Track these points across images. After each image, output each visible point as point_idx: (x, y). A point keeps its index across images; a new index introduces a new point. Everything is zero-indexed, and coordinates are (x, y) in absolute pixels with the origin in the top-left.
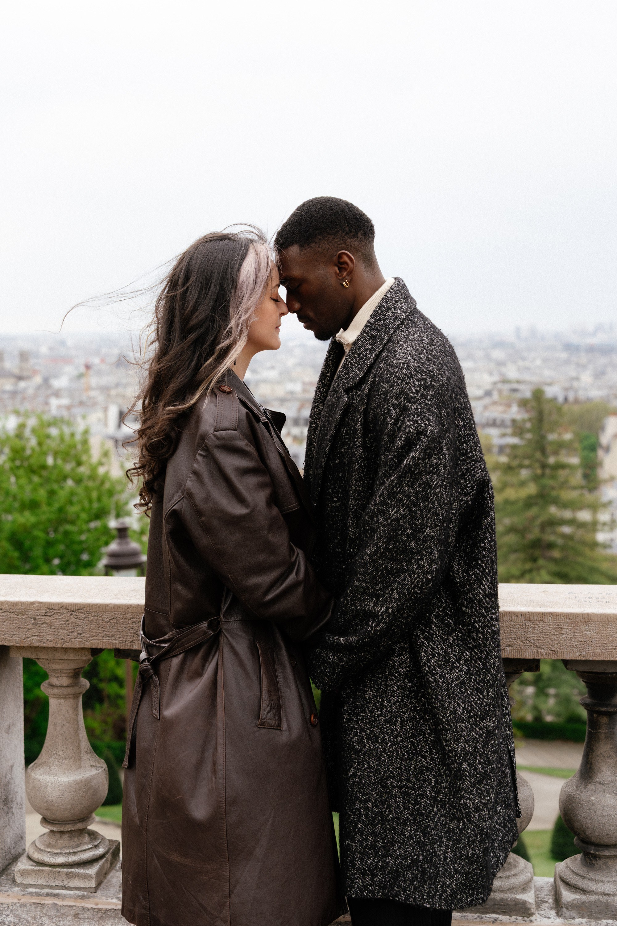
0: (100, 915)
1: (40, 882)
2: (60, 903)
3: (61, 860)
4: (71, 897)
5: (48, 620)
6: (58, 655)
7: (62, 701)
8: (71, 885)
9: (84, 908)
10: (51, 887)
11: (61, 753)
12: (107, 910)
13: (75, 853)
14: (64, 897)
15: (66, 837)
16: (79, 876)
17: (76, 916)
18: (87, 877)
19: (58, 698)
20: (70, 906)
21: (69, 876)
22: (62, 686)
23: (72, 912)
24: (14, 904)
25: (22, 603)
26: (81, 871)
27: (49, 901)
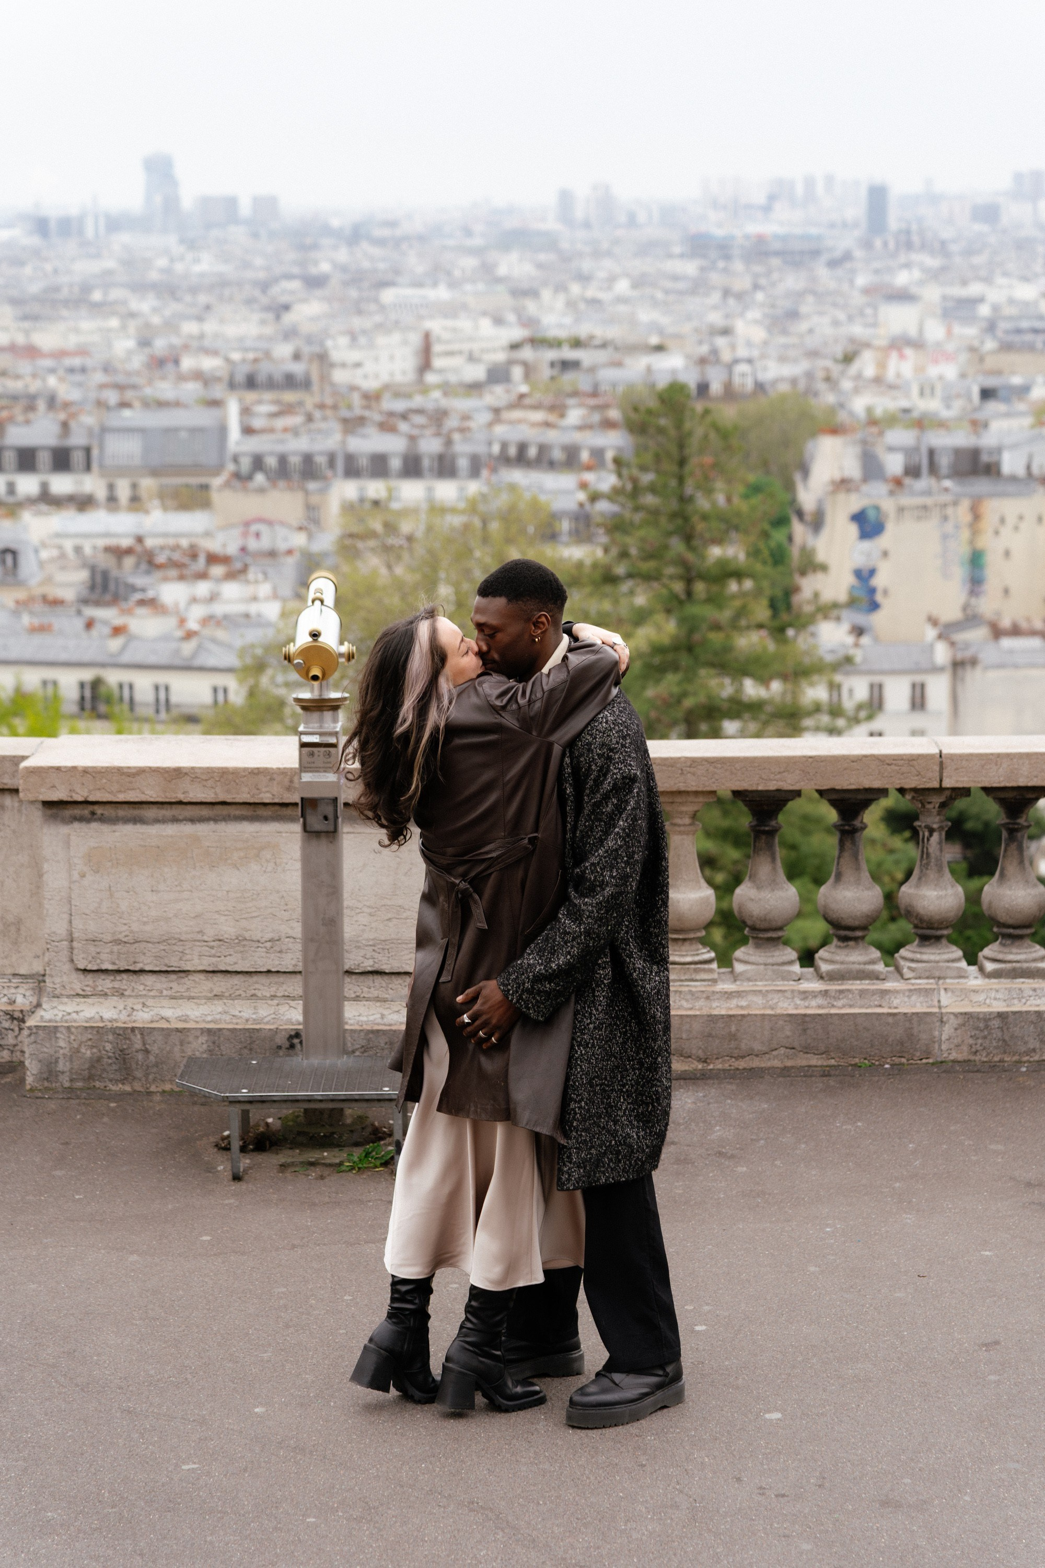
0: (726, 996)
2: (694, 989)
3: (689, 959)
4: (700, 986)
5: (692, 770)
6: (691, 799)
7: (685, 837)
8: (698, 977)
9: (713, 992)
10: (682, 981)
11: (685, 877)
12: (732, 992)
13: (698, 955)
14: (695, 986)
15: (687, 944)
16: (704, 970)
17: (708, 998)
18: (711, 971)
19: (682, 835)
20: (703, 992)
21: (696, 971)
22: (684, 825)
23: (705, 996)
25: (672, 758)
26: (706, 966)
27: (686, 989)
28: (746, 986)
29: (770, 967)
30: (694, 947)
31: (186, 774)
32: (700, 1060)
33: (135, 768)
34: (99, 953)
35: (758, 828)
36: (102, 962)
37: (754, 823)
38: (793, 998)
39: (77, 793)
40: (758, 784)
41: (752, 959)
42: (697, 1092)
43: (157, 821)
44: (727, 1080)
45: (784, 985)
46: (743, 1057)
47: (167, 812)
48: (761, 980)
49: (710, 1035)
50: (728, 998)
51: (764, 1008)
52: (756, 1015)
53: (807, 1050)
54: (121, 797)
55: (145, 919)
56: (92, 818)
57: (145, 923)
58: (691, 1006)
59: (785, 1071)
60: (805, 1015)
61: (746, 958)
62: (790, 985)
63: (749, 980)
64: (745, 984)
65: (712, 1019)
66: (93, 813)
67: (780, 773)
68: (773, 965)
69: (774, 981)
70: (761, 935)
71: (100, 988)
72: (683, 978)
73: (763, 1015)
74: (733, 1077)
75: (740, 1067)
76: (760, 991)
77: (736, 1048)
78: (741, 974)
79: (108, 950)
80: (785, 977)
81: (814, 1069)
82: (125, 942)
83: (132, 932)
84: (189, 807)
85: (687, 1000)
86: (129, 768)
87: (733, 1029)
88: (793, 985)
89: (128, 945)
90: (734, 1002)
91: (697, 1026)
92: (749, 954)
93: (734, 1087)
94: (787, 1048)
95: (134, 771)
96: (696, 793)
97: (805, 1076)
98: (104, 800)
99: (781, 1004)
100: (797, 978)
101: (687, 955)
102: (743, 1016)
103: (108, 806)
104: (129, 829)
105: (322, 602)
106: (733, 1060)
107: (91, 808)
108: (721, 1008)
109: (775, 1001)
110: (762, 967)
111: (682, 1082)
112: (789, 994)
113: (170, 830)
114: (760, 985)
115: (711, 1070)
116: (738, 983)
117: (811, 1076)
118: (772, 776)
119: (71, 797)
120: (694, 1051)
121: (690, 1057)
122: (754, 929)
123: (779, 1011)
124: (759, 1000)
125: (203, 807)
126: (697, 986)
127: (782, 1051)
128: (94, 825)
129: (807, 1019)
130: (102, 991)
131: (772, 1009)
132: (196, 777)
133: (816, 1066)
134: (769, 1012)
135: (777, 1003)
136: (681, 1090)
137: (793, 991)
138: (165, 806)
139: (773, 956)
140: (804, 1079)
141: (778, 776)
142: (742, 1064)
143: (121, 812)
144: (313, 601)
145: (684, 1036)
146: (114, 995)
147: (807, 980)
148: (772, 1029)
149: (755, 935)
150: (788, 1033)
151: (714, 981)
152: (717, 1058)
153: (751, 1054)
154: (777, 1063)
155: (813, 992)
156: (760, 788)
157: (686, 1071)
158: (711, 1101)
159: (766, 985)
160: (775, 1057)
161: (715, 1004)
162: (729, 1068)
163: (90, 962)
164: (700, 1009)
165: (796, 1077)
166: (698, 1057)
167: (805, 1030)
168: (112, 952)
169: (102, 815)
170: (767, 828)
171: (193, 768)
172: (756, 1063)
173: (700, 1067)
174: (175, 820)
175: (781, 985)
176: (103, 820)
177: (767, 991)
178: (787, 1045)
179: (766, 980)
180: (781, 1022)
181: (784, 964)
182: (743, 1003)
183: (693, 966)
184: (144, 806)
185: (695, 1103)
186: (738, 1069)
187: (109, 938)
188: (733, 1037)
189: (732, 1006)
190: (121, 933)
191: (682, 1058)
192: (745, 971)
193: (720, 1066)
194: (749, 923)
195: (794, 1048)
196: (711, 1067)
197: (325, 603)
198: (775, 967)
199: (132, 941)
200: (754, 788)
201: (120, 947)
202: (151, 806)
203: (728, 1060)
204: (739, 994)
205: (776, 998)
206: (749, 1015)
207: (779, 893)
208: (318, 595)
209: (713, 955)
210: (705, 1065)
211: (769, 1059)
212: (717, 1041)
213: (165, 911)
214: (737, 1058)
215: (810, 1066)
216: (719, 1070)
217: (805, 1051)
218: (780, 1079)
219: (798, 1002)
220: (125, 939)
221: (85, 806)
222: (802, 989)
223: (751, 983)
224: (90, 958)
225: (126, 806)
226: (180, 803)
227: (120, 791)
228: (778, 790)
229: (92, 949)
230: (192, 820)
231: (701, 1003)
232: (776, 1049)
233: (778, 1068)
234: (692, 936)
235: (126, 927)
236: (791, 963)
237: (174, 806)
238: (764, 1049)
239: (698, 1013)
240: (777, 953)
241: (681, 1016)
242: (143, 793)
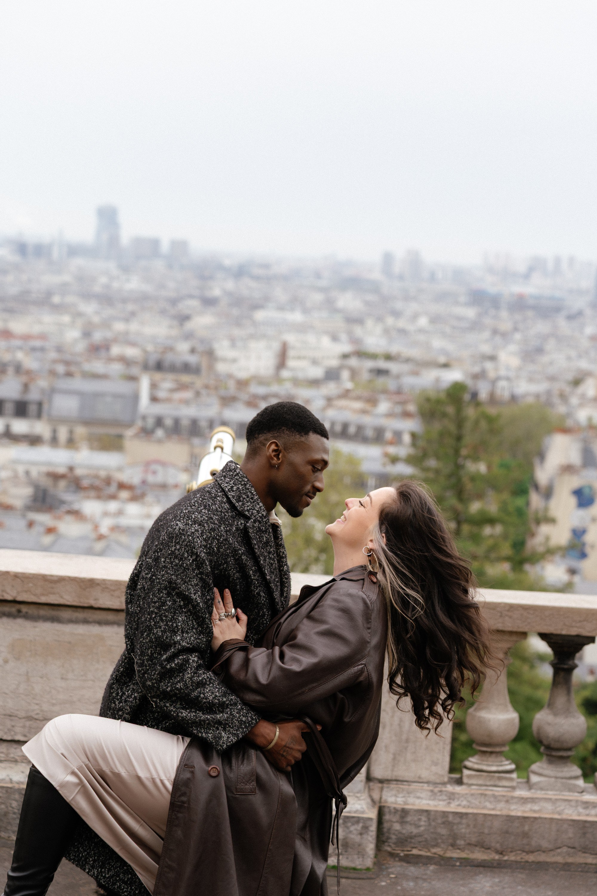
0: (523, 801)
1: (480, 782)
2: (496, 794)
3: (494, 768)
4: (502, 791)
5: (510, 614)
6: (506, 637)
8: (500, 784)
9: (512, 797)
10: (487, 786)
11: (496, 701)
12: (527, 799)
13: (501, 765)
15: (494, 755)
16: (506, 779)
17: (507, 801)
18: (511, 779)
20: (504, 796)
21: (500, 779)
23: (505, 799)
24: (467, 794)
26: (508, 775)
28: (539, 794)
29: (560, 780)
30: (499, 759)
31: (98, 584)
32: (498, 852)
33: (57, 576)
34: (13, 726)
35: (558, 666)
36: (16, 734)
37: (556, 662)
38: (577, 806)
39: (8, 593)
40: (562, 630)
41: (546, 772)
42: (494, 877)
43: (71, 621)
44: (518, 870)
45: (569, 796)
46: (532, 852)
47: (80, 615)
48: (551, 790)
49: (507, 832)
50: (524, 803)
51: (553, 813)
52: (546, 818)
53: (585, 850)
54: (43, 600)
55: (54, 701)
56: (18, 615)
57: (53, 705)
58: (492, 807)
59: (566, 867)
60: (586, 822)
61: (541, 771)
62: (575, 796)
63: (542, 789)
64: (539, 792)
65: (510, 819)
66: (19, 611)
67: (580, 621)
68: (562, 778)
69: (561, 791)
70: (554, 753)
71: (12, 755)
72: (488, 783)
73: (552, 819)
74: (523, 868)
75: (530, 860)
76: (550, 799)
77: (527, 845)
78: (536, 784)
79: (21, 725)
80: (572, 789)
81: (590, 866)
82: (36, 719)
83: (42, 711)
84: (98, 612)
85: (490, 802)
86: (52, 576)
87: (526, 828)
88: (576, 796)
89: (38, 722)
90: (529, 806)
91: (497, 824)
92: (543, 768)
93: (523, 876)
94: (569, 847)
95: (56, 579)
96: (511, 633)
97: (582, 871)
98: (30, 600)
99: (566, 811)
100: (580, 791)
101: (492, 765)
102: (535, 818)
103: (32, 607)
104: (47, 626)
105: (222, 449)
106: (524, 854)
107: (18, 606)
108: (517, 811)
109: (562, 808)
110: (553, 780)
111: (481, 869)
112: (573, 803)
113: (81, 629)
114: (551, 794)
115: (506, 861)
116: (533, 791)
117: (587, 872)
118: (574, 624)
119: (3, 596)
120: (493, 844)
121: (489, 849)
122: (548, 747)
123: (564, 817)
124: (549, 806)
125: (109, 613)
126: (499, 791)
127: (565, 849)
128: (19, 621)
129: (587, 825)
130: (13, 758)
131: (559, 814)
132: (107, 588)
133: (591, 864)
134: (557, 816)
135: (563, 810)
136: (481, 876)
137: (577, 801)
138: (79, 610)
139: (562, 771)
140: (581, 874)
141: (578, 625)
142: (531, 858)
143: (43, 612)
144: (215, 448)
145: (486, 831)
146: (22, 762)
147: (589, 793)
148: (558, 831)
149: (549, 753)
150: (571, 835)
151: (513, 788)
152: (511, 852)
153: (539, 850)
154: (559, 859)
155: (593, 803)
156: (564, 632)
157: (485, 860)
158: (506, 886)
159: (555, 795)
160: (559, 854)
161: (513, 807)
162: (520, 860)
163: (6, 733)
164: (501, 810)
165: (575, 871)
166: (496, 849)
167: (584, 834)
168: (24, 727)
169: (27, 613)
170: (566, 667)
171: (104, 580)
172: (542, 858)
173: (497, 857)
174: (86, 622)
175: (568, 795)
176: (27, 617)
177: (556, 800)
178: (570, 845)
179: (556, 791)
180: (565, 826)
181: (571, 778)
182: (536, 808)
183: (497, 775)
184: (62, 608)
185: (491, 887)
186: (527, 862)
187: (22, 714)
188: (525, 835)
189: (527, 809)
190: (33, 711)
191: (483, 849)
192: (538, 783)
193: (513, 858)
194: (545, 742)
195: (574, 848)
196: (506, 858)
197: (225, 450)
198: (564, 781)
199: (41, 718)
200: (558, 632)
201: (31, 723)
202: (66, 609)
203: (521, 854)
204: (533, 800)
205: (561, 806)
206: (540, 818)
207: (573, 721)
208: (220, 444)
209: (513, 766)
210: (501, 856)
211: (554, 856)
212: (513, 838)
213: (71, 696)
214: (528, 852)
215: (586, 864)
216: (512, 861)
217: (583, 850)
218: (562, 873)
219: (581, 810)
220: (36, 717)
221: (12, 604)
222: (585, 800)
223: (543, 792)
224: (6, 730)
225: (46, 607)
226: (91, 608)
227: (43, 595)
228: (578, 636)
229: (8, 723)
230: (100, 623)
231: (502, 805)
232: (560, 848)
233: (560, 863)
234: (498, 749)
235: (36, 707)
236: (576, 778)
237: (86, 610)
238: (551, 847)
239: (498, 813)
240: (566, 769)
241: (485, 815)
242: (62, 597)
